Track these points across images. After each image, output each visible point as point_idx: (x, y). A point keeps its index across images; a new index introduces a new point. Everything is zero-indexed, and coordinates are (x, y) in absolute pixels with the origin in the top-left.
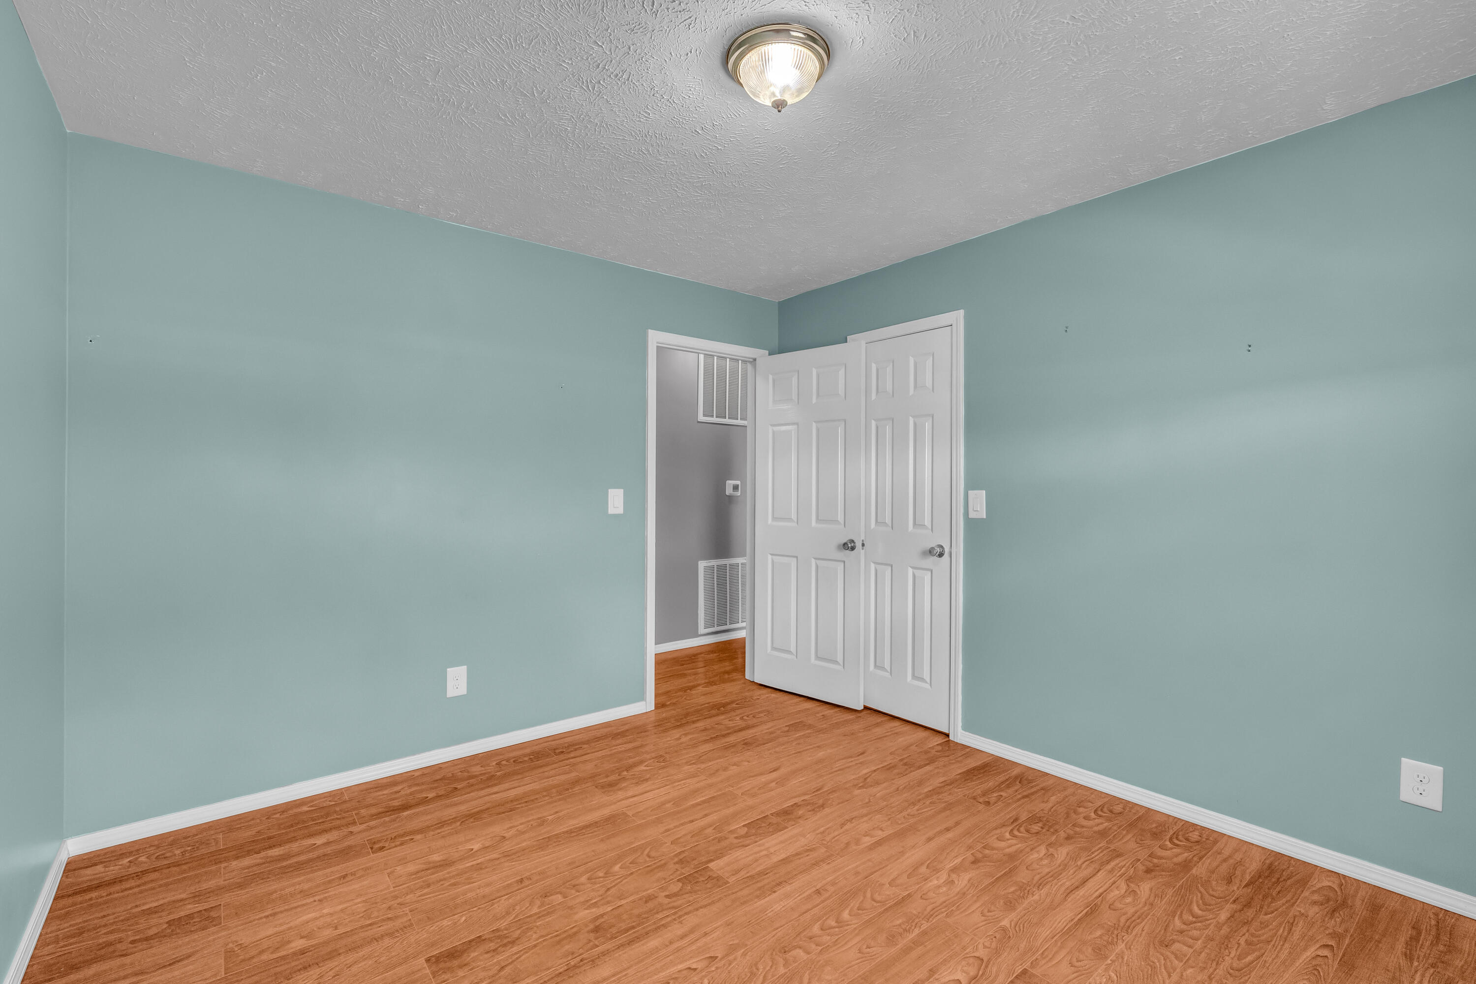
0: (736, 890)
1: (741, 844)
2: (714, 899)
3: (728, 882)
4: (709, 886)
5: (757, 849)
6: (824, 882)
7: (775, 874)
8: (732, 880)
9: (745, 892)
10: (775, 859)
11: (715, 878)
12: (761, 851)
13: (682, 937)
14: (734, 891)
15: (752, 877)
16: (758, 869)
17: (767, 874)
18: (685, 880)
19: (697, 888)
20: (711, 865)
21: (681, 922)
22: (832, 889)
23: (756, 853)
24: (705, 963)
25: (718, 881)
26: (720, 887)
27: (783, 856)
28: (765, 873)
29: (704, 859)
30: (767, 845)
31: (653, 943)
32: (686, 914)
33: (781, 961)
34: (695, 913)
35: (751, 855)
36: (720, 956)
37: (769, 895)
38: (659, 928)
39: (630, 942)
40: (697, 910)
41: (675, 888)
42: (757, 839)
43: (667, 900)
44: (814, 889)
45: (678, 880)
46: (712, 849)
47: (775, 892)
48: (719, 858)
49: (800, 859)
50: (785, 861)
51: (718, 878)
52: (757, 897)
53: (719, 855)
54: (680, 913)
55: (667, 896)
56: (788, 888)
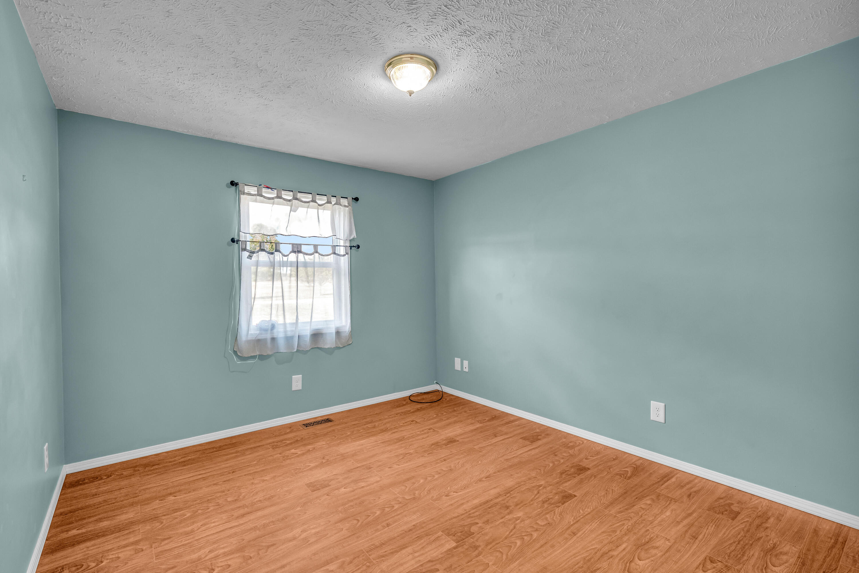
0: (437, 527)
1: (434, 563)
2: (449, 522)
3: (442, 531)
4: (453, 530)
5: (420, 558)
6: (382, 531)
7: (411, 537)
8: (440, 533)
9: (432, 526)
10: (409, 550)
11: (450, 535)
12: (419, 556)
13: (463, 504)
14: (438, 526)
15: (427, 535)
16: (422, 541)
17: (417, 537)
18: (470, 534)
19: (460, 528)
20: (454, 544)
21: (465, 510)
22: (379, 527)
23: (423, 554)
24: (450, 494)
25: (448, 533)
26: (447, 529)
27: (404, 551)
28: (418, 538)
29: (460, 549)
30: (413, 562)
31: (476, 502)
32: (464, 514)
33: (416, 495)
34: (459, 514)
35: (426, 553)
36: (444, 497)
37: (418, 523)
38: (476, 508)
39: (487, 502)
40: (458, 516)
41: (474, 529)
42: (421, 568)
43: (477, 521)
44: (389, 527)
45: (473, 533)
46: (456, 559)
47: (414, 525)
48: (449, 550)
49: (392, 549)
50: (403, 547)
51: (448, 535)
52: (424, 523)
53: (450, 553)
54: (467, 514)
55: (477, 523)
56: (405, 527)
